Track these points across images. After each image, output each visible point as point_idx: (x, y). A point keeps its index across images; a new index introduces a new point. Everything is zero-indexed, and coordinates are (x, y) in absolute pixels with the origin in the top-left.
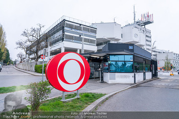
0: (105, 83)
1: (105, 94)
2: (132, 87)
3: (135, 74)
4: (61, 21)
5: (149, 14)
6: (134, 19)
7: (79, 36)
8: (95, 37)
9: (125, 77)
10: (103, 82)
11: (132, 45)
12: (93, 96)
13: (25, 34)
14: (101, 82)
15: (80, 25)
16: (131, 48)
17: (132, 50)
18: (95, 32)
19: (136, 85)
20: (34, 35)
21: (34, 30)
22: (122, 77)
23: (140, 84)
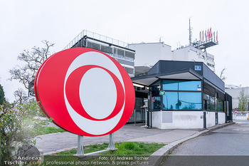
0: (155, 128)
1: (164, 145)
2: (203, 134)
3: (205, 113)
5: (212, 32)
6: (190, 39)
8: (133, 64)
9: (189, 117)
10: (150, 127)
13: (24, 57)
14: (148, 128)
15: (110, 45)
16: (198, 68)
18: (132, 56)
19: (207, 132)
20: (39, 60)
21: (38, 51)
22: (183, 117)
23: (213, 130)
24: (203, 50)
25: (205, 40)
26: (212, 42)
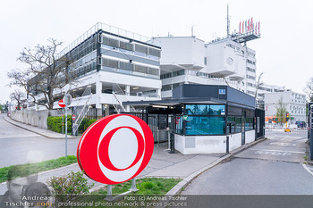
1: (179, 181)
3: (228, 138)
4: (93, 33)
6: (228, 30)
7: (128, 61)
8: (158, 63)
11: (225, 87)
12: (159, 185)
13: (25, 57)
15: (131, 40)
16: (222, 92)
17: (224, 97)
18: (158, 54)
20: (43, 60)
21: (42, 50)
22: (206, 142)
24: (243, 44)
25: (245, 32)
26: (253, 35)
